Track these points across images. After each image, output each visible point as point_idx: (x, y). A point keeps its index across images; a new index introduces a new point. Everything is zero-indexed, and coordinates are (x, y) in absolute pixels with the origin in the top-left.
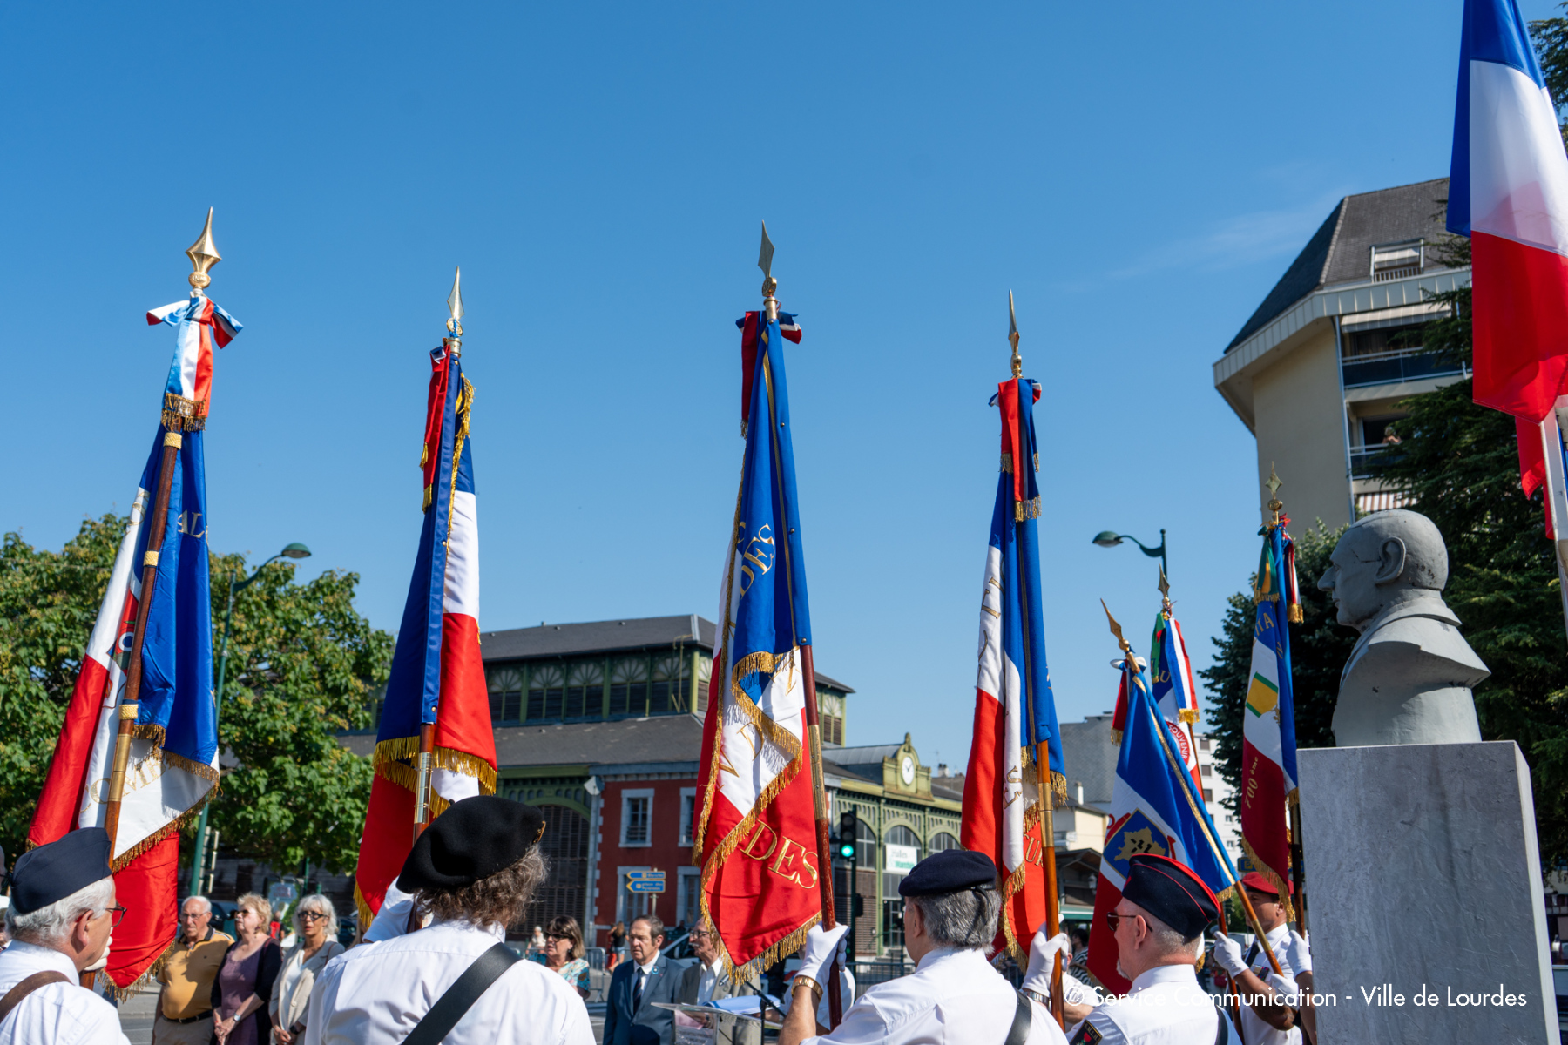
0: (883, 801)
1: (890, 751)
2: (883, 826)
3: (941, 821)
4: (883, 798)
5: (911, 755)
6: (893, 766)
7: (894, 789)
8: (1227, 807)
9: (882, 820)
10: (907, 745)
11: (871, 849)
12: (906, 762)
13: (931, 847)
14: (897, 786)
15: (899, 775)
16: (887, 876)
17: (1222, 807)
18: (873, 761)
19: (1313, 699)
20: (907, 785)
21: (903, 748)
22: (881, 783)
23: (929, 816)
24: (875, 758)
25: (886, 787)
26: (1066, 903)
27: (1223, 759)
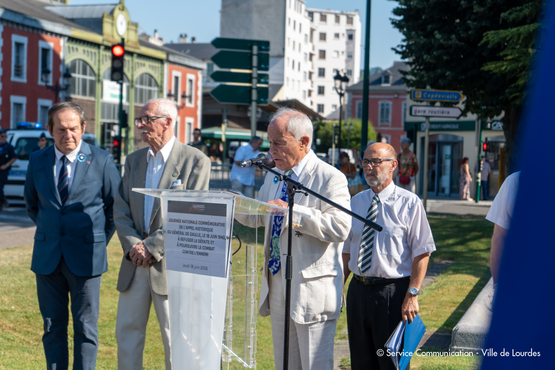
1: (109, 8)
2: (101, 66)
3: (144, 65)
4: (103, 45)
5: (124, 13)
6: (110, 21)
7: (110, 38)
8: (397, 52)
9: (101, 62)
10: (121, 5)
11: (92, 83)
12: (121, 18)
13: (136, 83)
14: (113, 36)
15: (114, 28)
16: (104, 105)
17: (393, 52)
18: (95, 16)
20: (121, 35)
21: (118, 7)
22: (101, 33)
23: (136, 60)
24: (96, 14)
25: (105, 36)
26: (228, 126)
27: (400, 15)
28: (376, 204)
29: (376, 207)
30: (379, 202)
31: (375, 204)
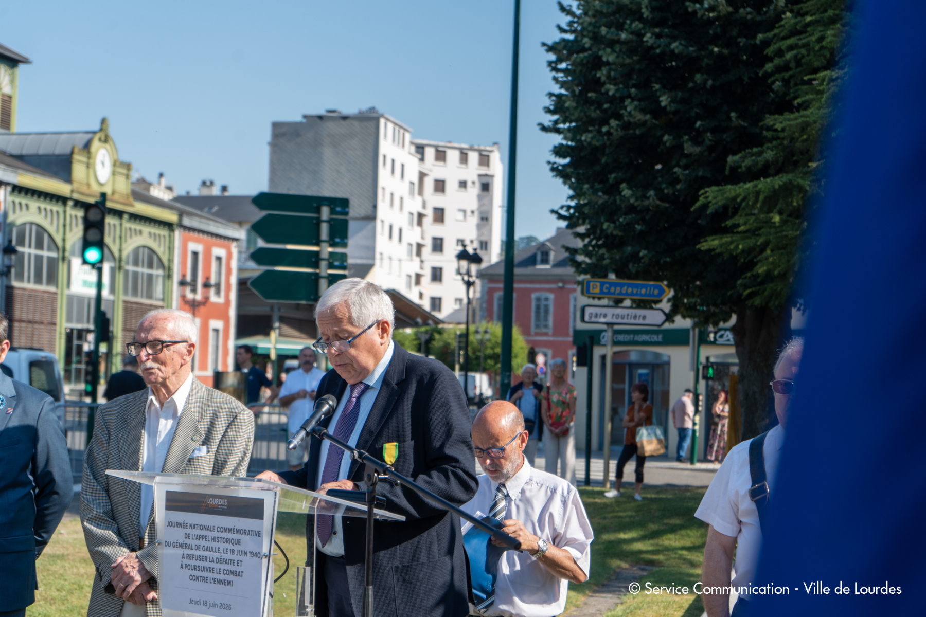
0: (70, 203)
1: (82, 139)
2: (68, 235)
3: (141, 232)
4: (71, 199)
5: (107, 146)
6: (84, 159)
7: (84, 189)
8: (561, 217)
9: (68, 228)
10: (103, 133)
11: (53, 263)
12: (102, 157)
13: (127, 263)
14: (88, 185)
15: (91, 171)
16: (71, 298)
17: (554, 216)
18: (58, 151)
19: (691, 85)
20: (101, 184)
21: (97, 136)
22: (68, 179)
23: (127, 224)
24: (61, 148)
25: (75, 185)
26: (281, 335)
27: (564, 157)
28: (503, 500)
29: (502, 504)
30: (507, 496)
31: (501, 500)
